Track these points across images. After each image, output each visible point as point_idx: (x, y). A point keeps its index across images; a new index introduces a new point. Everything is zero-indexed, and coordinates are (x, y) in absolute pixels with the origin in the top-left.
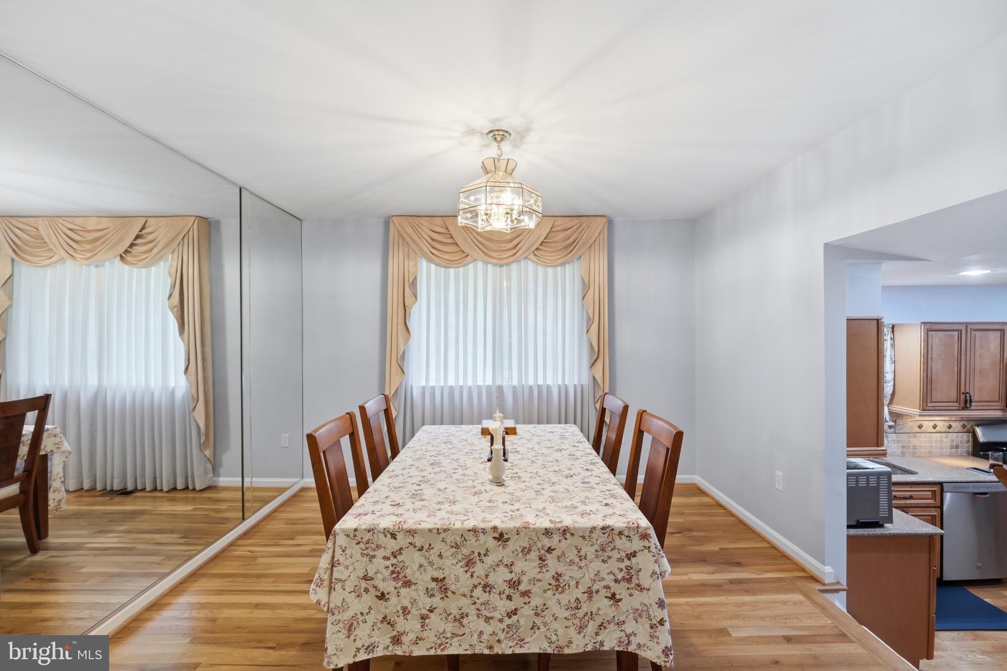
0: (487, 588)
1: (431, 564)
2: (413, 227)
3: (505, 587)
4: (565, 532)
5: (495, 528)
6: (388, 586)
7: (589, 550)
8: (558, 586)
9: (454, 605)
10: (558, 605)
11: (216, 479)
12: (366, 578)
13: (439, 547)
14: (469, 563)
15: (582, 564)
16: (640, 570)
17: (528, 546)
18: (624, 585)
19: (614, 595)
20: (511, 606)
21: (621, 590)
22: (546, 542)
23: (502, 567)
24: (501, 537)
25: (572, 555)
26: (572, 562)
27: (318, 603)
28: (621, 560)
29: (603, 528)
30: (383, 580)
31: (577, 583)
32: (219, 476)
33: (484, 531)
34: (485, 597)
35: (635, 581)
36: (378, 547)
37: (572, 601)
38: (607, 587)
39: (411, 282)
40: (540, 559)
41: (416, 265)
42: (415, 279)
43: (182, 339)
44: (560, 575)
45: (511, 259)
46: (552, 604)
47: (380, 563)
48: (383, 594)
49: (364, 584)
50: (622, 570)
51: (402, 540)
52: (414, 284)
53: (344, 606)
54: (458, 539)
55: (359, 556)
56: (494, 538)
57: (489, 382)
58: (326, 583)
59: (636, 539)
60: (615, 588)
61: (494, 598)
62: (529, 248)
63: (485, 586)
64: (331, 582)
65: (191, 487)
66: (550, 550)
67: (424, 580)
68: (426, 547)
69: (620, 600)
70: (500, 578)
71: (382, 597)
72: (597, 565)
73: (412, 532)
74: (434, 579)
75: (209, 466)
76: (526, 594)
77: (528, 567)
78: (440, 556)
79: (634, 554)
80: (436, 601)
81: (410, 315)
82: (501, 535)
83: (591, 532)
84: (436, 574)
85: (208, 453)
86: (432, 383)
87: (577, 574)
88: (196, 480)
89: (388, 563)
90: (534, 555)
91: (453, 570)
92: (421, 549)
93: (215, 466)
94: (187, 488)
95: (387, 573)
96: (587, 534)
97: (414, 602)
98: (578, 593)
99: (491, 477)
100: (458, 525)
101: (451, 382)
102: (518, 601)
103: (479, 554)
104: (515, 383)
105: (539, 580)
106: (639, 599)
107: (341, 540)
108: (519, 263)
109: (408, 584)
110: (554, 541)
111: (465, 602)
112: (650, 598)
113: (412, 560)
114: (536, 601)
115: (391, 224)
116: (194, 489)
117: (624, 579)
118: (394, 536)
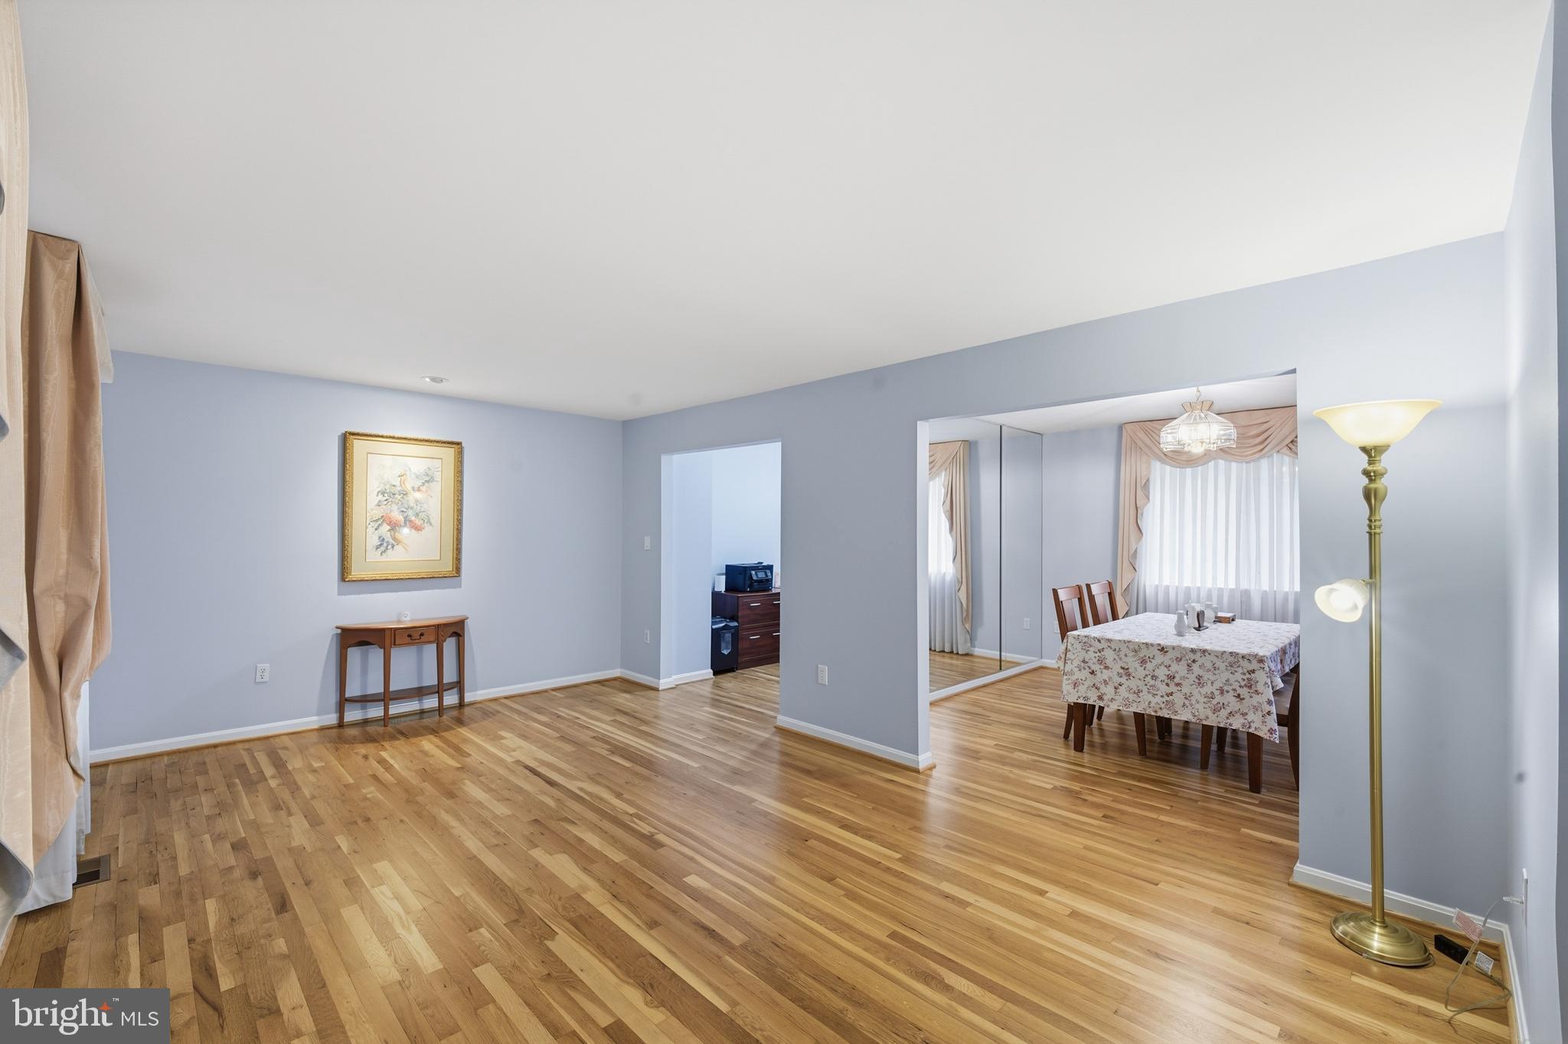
0: (1154, 677)
1: (1121, 659)
2: (1146, 433)
3: (1164, 678)
4: (1204, 651)
5: (1159, 645)
6: (1096, 667)
7: (1222, 666)
8: (1199, 684)
9: (1133, 684)
10: (1198, 694)
11: (972, 649)
12: (1084, 661)
13: (1124, 650)
14: (1143, 662)
15: (1216, 672)
16: (1257, 682)
17: (1179, 657)
18: (1246, 690)
19: (1239, 695)
20: (1169, 690)
21: (1244, 692)
22: (1192, 656)
23: (1163, 667)
24: (1163, 650)
25: (1209, 665)
26: (1209, 670)
27: (1059, 668)
28: (1244, 674)
29: (1231, 653)
30: (1094, 663)
31: (1212, 683)
32: (975, 647)
33: (1152, 645)
34: (1152, 682)
35: (1254, 688)
36: (1091, 646)
37: (1209, 693)
38: (1234, 690)
39: (1143, 484)
40: (1188, 665)
41: (1149, 468)
42: (1148, 480)
43: (951, 536)
44: (1201, 677)
45: (1257, 455)
46: (1195, 692)
47: (1091, 654)
48: (1093, 671)
49: (1082, 664)
50: (1244, 680)
51: (1104, 645)
52: (1146, 486)
53: (1072, 673)
54: (1137, 647)
55: (1080, 650)
56: (1159, 650)
57: (1232, 585)
58: (1063, 659)
59: (1254, 662)
60: (1240, 691)
61: (1158, 683)
62: (1283, 440)
63: (1153, 676)
64: (1065, 660)
65: (955, 652)
66: (1194, 661)
67: (1117, 668)
68: (1117, 649)
69: (1244, 699)
70: (1162, 673)
71: (1092, 673)
72: (1226, 675)
73: (1109, 640)
74: (1122, 668)
75: (968, 637)
76: (1178, 685)
77: (1180, 669)
78: (1126, 656)
79: (1253, 671)
80: (1123, 680)
81: (1142, 514)
82: (1163, 648)
83: (1222, 654)
84: (1124, 665)
85: (968, 626)
86: (1166, 582)
87: (1213, 678)
88: (959, 646)
89: (1096, 655)
90: (1183, 663)
91: (1133, 664)
92: (1115, 650)
93: (972, 637)
94: (952, 652)
95: (1095, 660)
96: (1219, 655)
97: (1110, 678)
98: (1213, 689)
99: (1175, 633)
100: (1137, 640)
101: (1187, 583)
102: (1173, 688)
103: (1149, 657)
104: (1265, 587)
105: (1187, 678)
106: (1256, 699)
107: (1071, 640)
108: (1270, 458)
109: (1107, 668)
110: (1197, 656)
111: (1141, 684)
112: (1263, 699)
113: (1109, 655)
114: (1186, 689)
115: (1124, 430)
116: (958, 654)
117: (1245, 685)
118: (1099, 641)
